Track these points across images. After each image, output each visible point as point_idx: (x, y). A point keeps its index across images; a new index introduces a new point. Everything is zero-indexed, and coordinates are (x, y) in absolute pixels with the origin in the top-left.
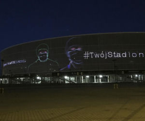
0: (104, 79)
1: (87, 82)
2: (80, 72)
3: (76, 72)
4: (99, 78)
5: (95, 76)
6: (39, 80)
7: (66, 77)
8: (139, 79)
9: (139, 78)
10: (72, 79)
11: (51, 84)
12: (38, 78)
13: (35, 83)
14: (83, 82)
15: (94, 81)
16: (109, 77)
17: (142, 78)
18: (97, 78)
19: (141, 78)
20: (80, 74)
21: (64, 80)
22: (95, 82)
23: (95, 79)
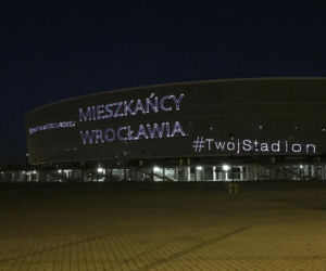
0: (234, 173)
1: (198, 179)
3: (179, 159)
4: (224, 172)
5: (214, 168)
6: (101, 175)
7: (157, 169)
8: (306, 174)
9: (306, 170)
10: (169, 173)
11: (125, 182)
12: (100, 170)
13: (92, 182)
14: (189, 179)
15: (213, 178)
16: (244, 169)
17: (313, 172)
18: (218, 171)
19: (310, 172)
20: (186, 164)
21: (152, 174)
22: (215, 179)
23: (214, 174)
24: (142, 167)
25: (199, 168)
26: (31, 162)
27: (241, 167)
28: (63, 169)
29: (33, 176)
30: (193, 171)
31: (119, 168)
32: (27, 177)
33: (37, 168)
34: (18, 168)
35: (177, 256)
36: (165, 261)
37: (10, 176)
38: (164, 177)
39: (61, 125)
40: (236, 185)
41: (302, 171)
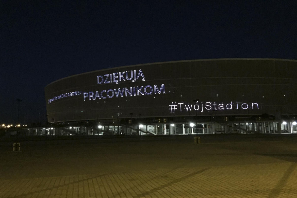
0: (198, 129)
1: (172, 133)
2: (162, 119)
3: (157, 118)
4: (191, 128)
5: (184, 125)
6: (101, 131)
7: (141, 126)
8: (251, 129)
9: (251, 127)
10: (151, 128)
11: (118, 136)
12: (100, 127)
13: (94, 135)
14: (165, 134)
15: (182, 133)
16: (205, 126)
17: (255, 128)
18: (186, 127)
19: (253, 128)
20: (162, 122)
21: (138, 130)
22: (184, 133)
23: (184, 129)
24: (131, 125)
25: (173, 125)
26: (49, 121)
27: (203, 124)
28: (73, 126)
29: (50, 131)
30: (168, 127)
31: (114, 125)
32: (46, 132)
33: (53, 125)
34: (40, 126)
35: (156, 189)
36: (147, 193)
37: (34, 131)
38: (147, 132)
39: (71, 94)
40: (199, 138)
41: (247, 127)
